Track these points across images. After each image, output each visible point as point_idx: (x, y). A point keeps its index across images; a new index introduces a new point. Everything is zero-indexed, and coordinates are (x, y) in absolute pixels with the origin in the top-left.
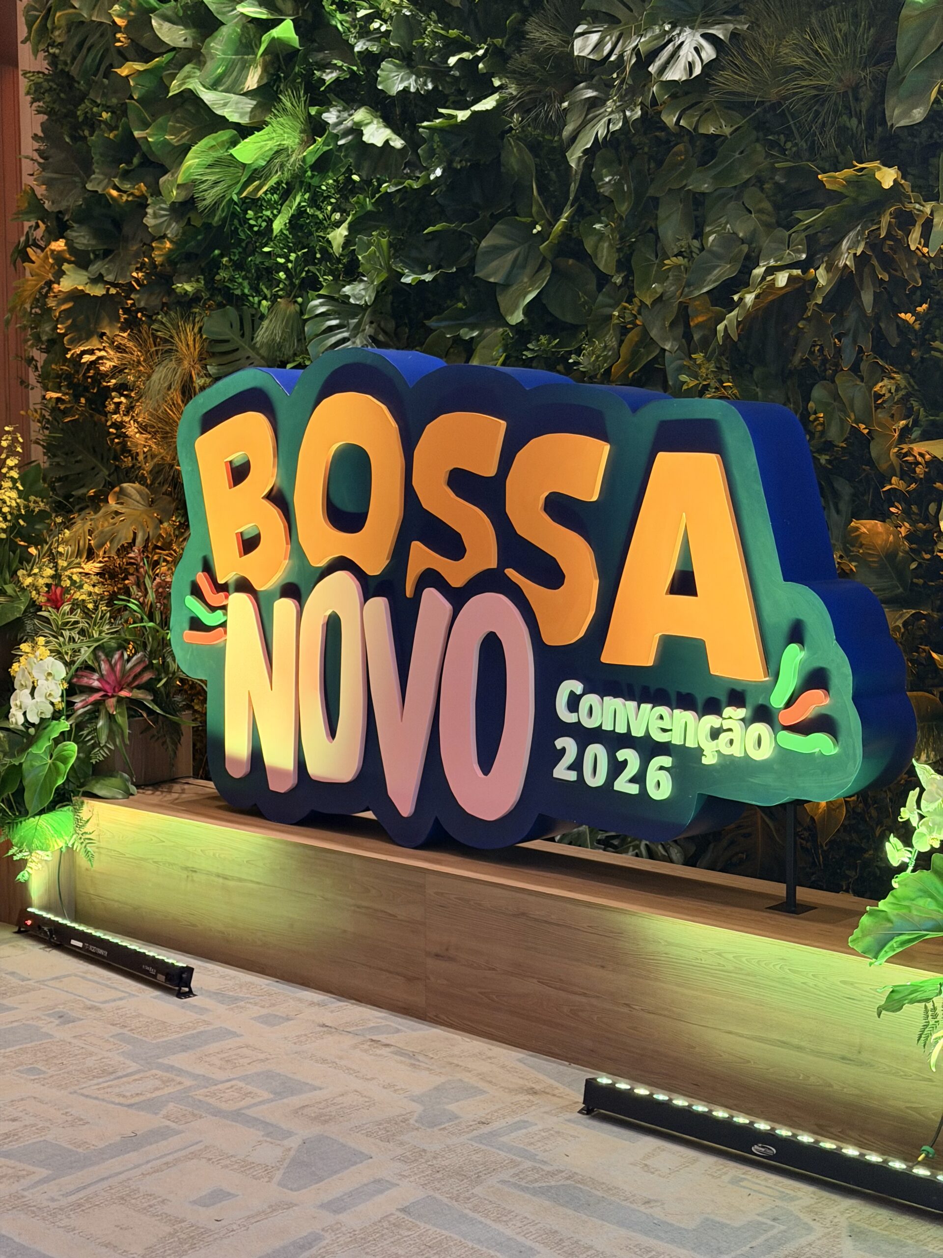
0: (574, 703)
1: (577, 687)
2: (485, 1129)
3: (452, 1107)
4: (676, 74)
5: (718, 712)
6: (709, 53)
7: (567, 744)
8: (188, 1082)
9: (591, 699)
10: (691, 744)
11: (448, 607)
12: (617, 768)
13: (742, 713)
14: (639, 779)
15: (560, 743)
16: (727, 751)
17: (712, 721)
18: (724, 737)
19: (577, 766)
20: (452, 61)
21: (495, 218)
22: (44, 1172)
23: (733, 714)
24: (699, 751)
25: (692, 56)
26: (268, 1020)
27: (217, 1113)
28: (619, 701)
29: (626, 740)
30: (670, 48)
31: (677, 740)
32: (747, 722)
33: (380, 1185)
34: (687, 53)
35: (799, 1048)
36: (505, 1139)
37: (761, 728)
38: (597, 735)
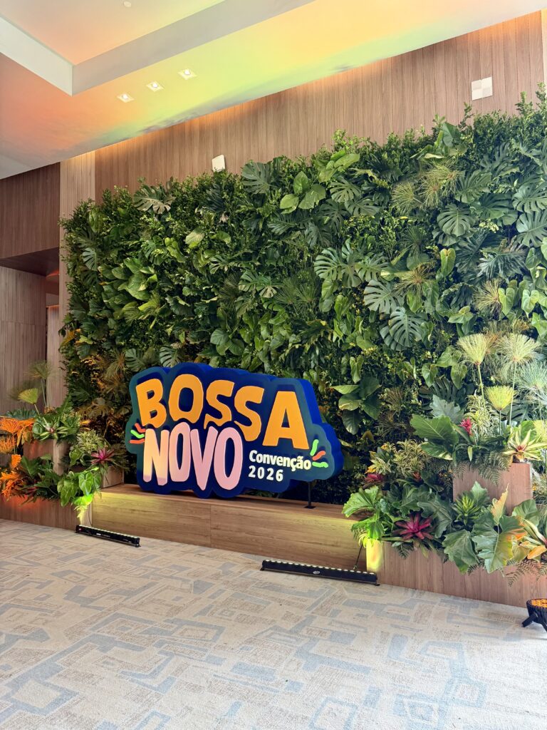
0: (254, 456)
1: (255, 452)
2: (241, 574)
3: (230, 569)
4: (267, 296)
5: (296, 457)
6: (275, 292)
7: (253, 467)
8: (153, 570)
9: (260, 455)
10: (288, 466)
11: (217, 432)
12: (267, 473)
13: (302, 457)
14: (274, 476)
15: (250, 467)
16: (298, 468)
17: (294, 460)
18: (298, 464)
19: (256, 473)
20: (204, 288)
21: (215, 328)
22: (125, 597)
23: (300, 458)
24: (291, 468)
25: (270, 292)
26: (166, 551)
27: (166, 577)
28: (268, 456)
29: (270, 466)
30: (264, 290)
31: (285, 465)
32: (304, 460)
33: (222, 591)
34: (269, 291)
35: (321, 544)
36: (248, 576)
37: (308, 461)
38: (262, 465)
